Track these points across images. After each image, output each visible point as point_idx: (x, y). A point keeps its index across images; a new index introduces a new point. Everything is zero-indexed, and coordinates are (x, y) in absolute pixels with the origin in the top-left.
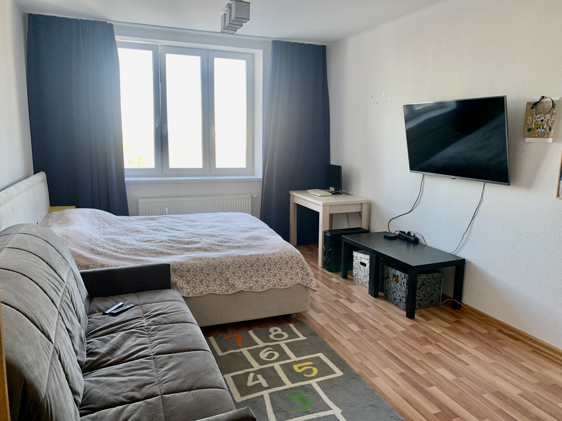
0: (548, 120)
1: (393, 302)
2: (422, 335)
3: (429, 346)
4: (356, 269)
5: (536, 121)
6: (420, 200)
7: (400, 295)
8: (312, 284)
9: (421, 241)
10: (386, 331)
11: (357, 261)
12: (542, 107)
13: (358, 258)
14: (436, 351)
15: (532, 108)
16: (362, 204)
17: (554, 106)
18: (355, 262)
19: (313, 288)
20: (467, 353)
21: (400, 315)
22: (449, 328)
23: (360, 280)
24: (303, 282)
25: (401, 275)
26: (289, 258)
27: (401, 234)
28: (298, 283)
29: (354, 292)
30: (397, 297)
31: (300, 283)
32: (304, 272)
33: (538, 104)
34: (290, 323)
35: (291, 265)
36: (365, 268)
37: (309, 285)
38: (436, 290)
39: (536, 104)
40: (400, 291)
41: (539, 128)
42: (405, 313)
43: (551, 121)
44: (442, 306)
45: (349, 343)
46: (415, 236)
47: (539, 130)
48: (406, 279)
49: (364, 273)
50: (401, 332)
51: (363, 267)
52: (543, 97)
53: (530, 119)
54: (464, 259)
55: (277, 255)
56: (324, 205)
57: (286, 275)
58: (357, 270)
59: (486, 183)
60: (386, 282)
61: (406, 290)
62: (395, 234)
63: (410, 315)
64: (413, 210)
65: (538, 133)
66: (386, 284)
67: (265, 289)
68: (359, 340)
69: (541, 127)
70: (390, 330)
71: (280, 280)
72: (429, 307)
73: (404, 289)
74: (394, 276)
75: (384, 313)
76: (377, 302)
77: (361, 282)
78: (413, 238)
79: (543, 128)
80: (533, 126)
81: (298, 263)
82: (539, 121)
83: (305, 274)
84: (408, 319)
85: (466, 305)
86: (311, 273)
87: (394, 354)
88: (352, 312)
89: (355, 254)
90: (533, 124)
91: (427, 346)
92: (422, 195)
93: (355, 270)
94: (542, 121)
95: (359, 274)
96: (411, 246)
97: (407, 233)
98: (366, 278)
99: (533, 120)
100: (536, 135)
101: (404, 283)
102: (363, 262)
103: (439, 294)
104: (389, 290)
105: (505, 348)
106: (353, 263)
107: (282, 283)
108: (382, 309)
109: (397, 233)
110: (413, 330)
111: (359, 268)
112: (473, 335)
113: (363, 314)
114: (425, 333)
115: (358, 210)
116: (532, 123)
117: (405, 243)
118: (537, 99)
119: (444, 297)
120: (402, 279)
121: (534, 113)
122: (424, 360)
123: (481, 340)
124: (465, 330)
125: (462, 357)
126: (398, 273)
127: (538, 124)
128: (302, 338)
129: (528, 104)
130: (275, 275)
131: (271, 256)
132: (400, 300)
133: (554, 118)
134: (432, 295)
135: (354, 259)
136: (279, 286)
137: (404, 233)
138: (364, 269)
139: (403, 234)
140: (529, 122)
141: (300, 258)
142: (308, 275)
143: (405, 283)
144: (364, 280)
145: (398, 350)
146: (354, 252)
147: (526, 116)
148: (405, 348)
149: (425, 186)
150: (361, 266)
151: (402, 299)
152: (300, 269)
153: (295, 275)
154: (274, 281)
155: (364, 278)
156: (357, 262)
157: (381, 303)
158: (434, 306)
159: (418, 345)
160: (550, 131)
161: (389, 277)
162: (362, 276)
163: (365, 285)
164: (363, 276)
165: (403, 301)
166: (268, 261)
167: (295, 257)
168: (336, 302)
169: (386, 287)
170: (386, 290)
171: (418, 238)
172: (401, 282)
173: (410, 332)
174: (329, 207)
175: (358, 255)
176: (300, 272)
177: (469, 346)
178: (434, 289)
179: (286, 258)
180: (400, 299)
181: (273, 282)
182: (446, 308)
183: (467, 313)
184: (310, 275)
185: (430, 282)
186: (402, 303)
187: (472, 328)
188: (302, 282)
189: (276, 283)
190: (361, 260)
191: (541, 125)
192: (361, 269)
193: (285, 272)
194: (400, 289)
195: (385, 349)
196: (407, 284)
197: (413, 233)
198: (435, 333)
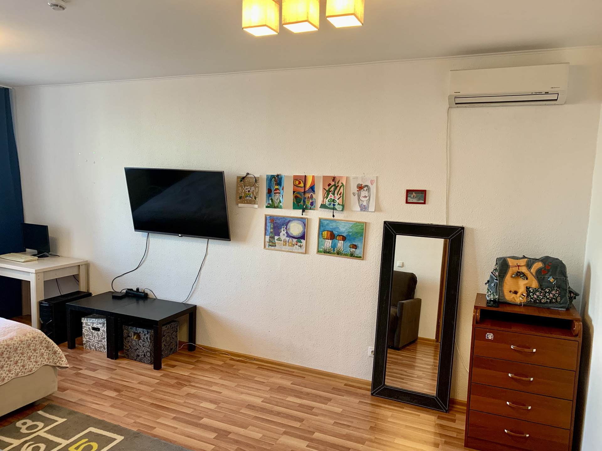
0: (253, 191)
1: (136, 359)
2: (175, 381)
3: (185, 388)
4: (87, 335)
5: (245, 191)
6: (146, 257)
7: (143, 351)
8: (62, 361)
9: (151, 295)
10: (143, 388)
11: (88, 327)
12: (248, 181)
13: (89, 324)
14: (193, 391)
15: (241, 181)
16: (79, 266)
17: (256, 181)
18: (85, 329)
19: (64, 366)
20: (216, 384)
21: (146, 369)
22: (193, 369)
23: (93, 346)
24: (50, 362)
25: (143, 332)
26: (30, 339)
27: (129, 291)
28: (44, 365)
29: (91, 360)
30: (140, 354)
31: (47, 364)
32: (50, 351)
33: (245, 179)
34: (39, 410)
35: (34, 347)
36: (99, 333)
37: (58, 364)
38: (174, 339)
39: (243, 178)
40: (144, 346)
41: (247, 197)
42: (152, 367)
43: (255, 191)
44: (180, 351)
45: (113, 409)
46: (144, 292)
47: (248, 198)
48: (149, 334)
49: (97, 338)
50: (156, 384)
51: (96, 332)
52: (248, 174)
53: (240, 189)
54: (196, 306)
55: (16, 339)
56: (37, 273)
57: (30, 359)
58: (88, 337)
59: (209, 240)
60: (127, 342)
61: (150, 345)
62: (121, 292)
63: (158, 367)
64: (140, 267)
65: (247, 200)
66: (126, 344)
67: (6, 381)
68: (122, 403)
69: (249, 196)
70: (145, 385)
71: (23, 366)
72: (169, 355)
73: (147, 344)
74: (135, 334)
75: (132, 371)
76: (120, 363)
77: (94, 348)
78: (143, 294)
79: (250, 197)
80: (243, 195)
81: (41, 343)
82: (247, 192)
83: (51, 352)
84: (156, 371)
85: (200, 345)
86: (58, 350)
87: (160, 404)
88: (99, 380)
89: (84, 320)
90: (243, 194)
91: (183, 389)
92: (148, 252)
93: (86, 337)
94: (249, 191)
95: (90, 341)
96: (141, 302)
97: (136, 290)
98: (100, 343)
99: (242, 191)
100: (246, 202)
101: (147, 338)
102: (95, 327)
103: (176, 342)
104: (130, 348)
105: (240, 372)
106: (82, 331)
107: (26, 369)
108: (128, 369)
109: (125, 291)
110: (166, 380)
111: (91, 334)
112: (214, 369)
113: (111, 378)
114: (177, 378)
115: (75, 272)
116: (242, 192)
117: (134, 300)
118: (244, 174)
119: (181, 343)
120: (145, 335)
121: (243, 185)
122: (187, 401)
123: (222, 371)
124: (207, 367)
125: (214, 388)
126: (140, 330)
127: (246, 194)
128: (61, 420)
129: (238, 177)
130: (16, 362)
131: (9, 342)
132: (144, 356)
133: (257, 190)
134: (171, 344)
135: (83, 325)
136: (23, 374)
137: (132, 290)
138: (97, 334)
139: (130, 291)
140: (240, 191)
141: (43, 336)
142: (55, 353)
143: (149, 338)
144: (98, 345)
145: (161, 399)
146: (83, 318)
147: (237, 187)
148: (167, 396)
149: (150, 243)
150: (93, 331)
151: (146, 354)
152: (45, 348)
153: (39, 357)
154: (16, 369)
155: (99, 344)
156: (88, 329)
157: (124, 363)
158: (173, 353)
159: (176, 390)
160: (255, 199)
161: (130, 337)
162: (95, 342)
163: (99, 350)
164: (97, 341)
165: (147, 356)
166: (6, 349)
167: (37, 337)
168: (78, 374)
169: (126, 346)
170: (127, 350)
171: (147, 294)
172: (144, 338)
173: (164, 381)
174: (43, 274)
175: (89, 321)
176: (45, 352)
177: (215, 378)
178: (172, 338)
179: (27, 340)
180: (144, 354)
181: (15, 371)
182: (182, 352)
183: (202, 352)
184: (58, 352)
185: (169, 332)
186: (146, 358)
187: (211, 364)
188: (48, 363)
189: (19, 371)
190: (93, 325)
191: (249, 195)
192: (94, 335)
193: (28, 356)
194: (143, 345)
195: (150, 402)
196: (150, 339)
197: (142, 289)
198: (184, 376)
